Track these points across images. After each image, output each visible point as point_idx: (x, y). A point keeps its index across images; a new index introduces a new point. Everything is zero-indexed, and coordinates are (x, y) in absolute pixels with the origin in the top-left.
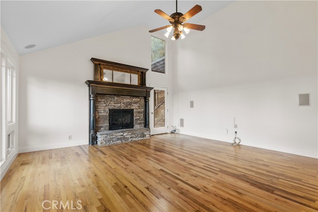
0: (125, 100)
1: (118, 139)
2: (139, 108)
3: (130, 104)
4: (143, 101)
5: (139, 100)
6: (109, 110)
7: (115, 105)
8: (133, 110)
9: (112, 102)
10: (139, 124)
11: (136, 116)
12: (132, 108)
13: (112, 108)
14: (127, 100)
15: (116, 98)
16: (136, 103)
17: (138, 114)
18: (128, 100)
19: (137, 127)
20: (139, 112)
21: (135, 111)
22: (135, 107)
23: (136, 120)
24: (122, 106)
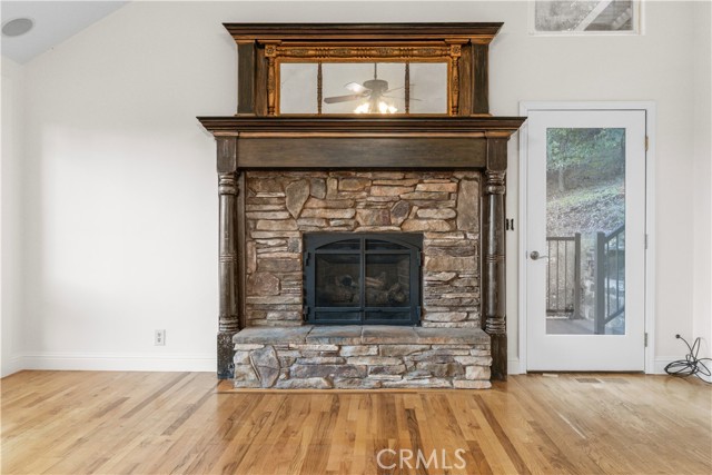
0: (375, 191)
1: (314, 370)
2: (454, 230)
3: (405, 208)
4: (471, 192)
5: (451, 187)
6: (305, 237)
7: (330, 214)
8: (419, 236)
9: (314, 203)
10: (451, 308)
11: (435, 269)
12: (414, 226)
13: (313, 226)
14: (386, 191)
15: (333, 184)
16: (434, 202)
17: (446, 260)
18: (394, 192)
19: (438, 319)
20: (449, 249)
21: (427, 242)
22: (427, 222)
23: (433, 284)
24: (366, 222)
